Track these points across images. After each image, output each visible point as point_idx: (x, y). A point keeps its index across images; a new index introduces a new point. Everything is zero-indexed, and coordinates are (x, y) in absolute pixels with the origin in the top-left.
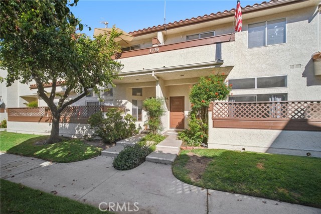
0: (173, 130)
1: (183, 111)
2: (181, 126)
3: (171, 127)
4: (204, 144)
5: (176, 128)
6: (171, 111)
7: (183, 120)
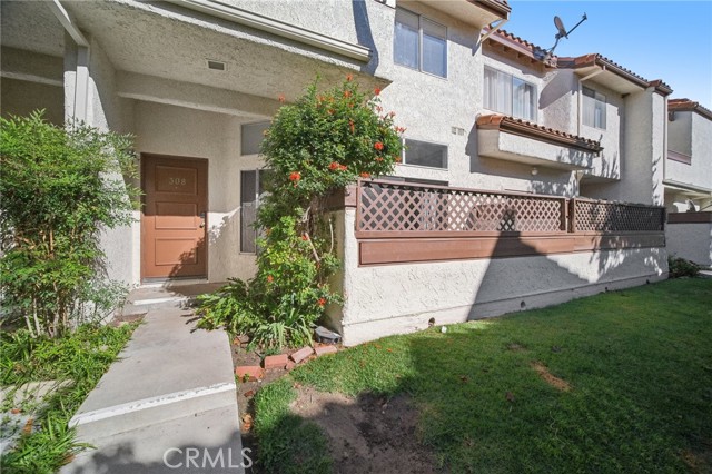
0: (159, 285)
1: (203, 213)
2: (192, 268)
3: (147, 275)
4: (321, 331)
5: (172, 277)
6: (145, 211)
7: (202, 248)
